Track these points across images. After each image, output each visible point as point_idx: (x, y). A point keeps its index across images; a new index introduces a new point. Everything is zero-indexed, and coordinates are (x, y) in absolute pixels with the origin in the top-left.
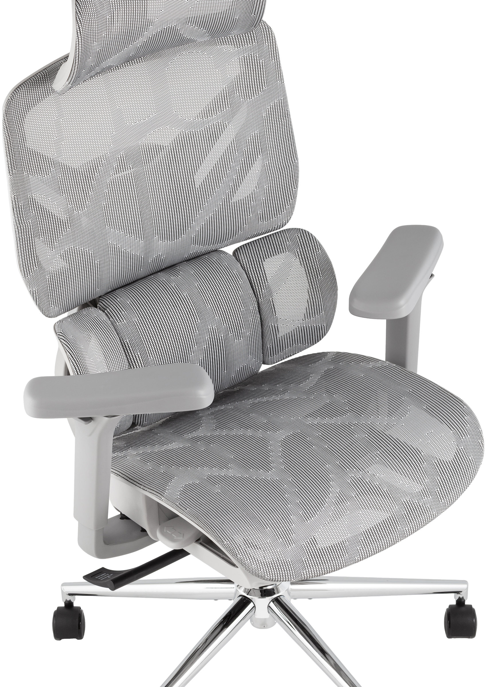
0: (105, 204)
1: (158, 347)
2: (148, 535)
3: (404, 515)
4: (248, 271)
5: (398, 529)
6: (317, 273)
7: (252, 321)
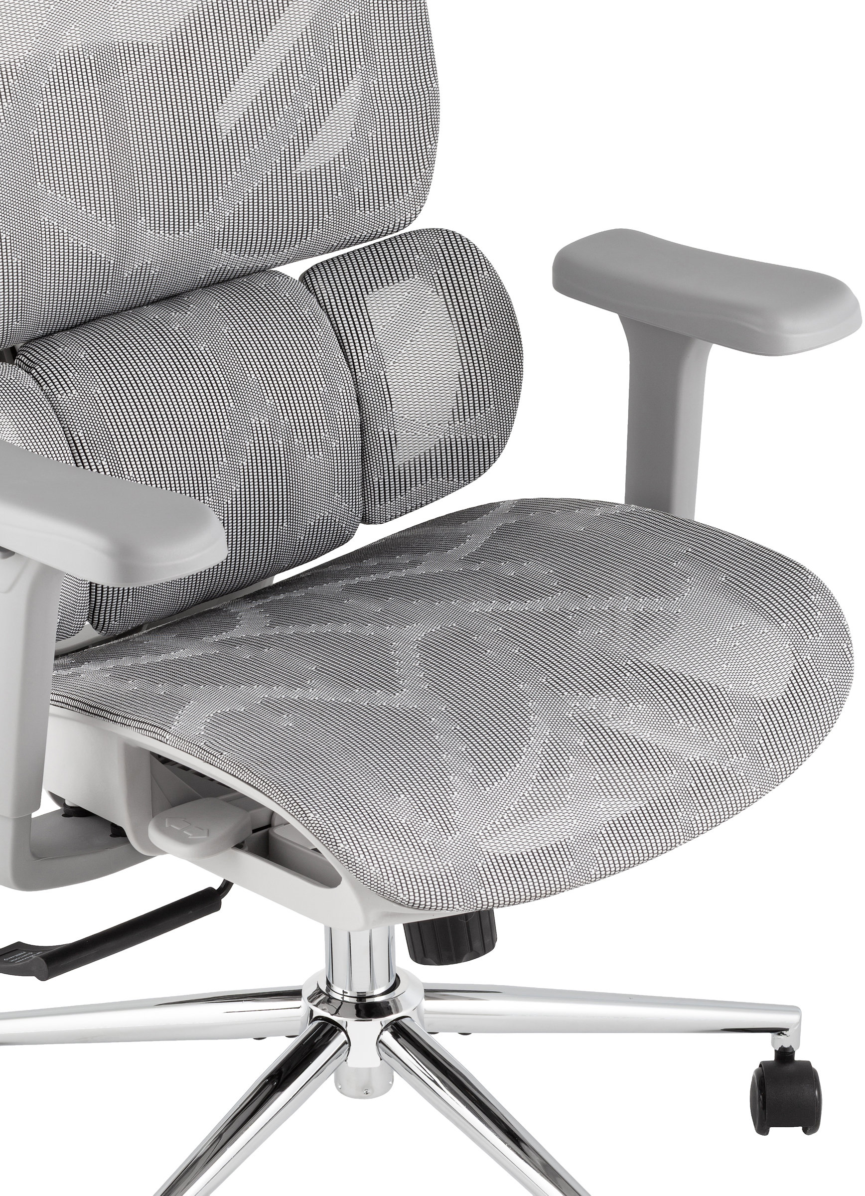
0: (36, 133)
1: (145, 453)
2: (128, 842)
3: (690, 789)
4: (333, 312)
5: (679, 817)
6: (480, 321)
7: (342, 417)
